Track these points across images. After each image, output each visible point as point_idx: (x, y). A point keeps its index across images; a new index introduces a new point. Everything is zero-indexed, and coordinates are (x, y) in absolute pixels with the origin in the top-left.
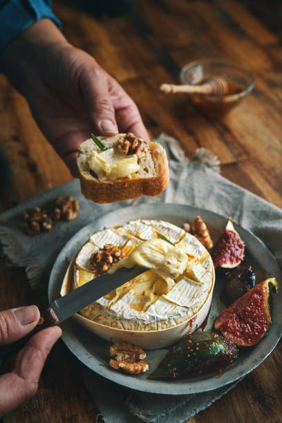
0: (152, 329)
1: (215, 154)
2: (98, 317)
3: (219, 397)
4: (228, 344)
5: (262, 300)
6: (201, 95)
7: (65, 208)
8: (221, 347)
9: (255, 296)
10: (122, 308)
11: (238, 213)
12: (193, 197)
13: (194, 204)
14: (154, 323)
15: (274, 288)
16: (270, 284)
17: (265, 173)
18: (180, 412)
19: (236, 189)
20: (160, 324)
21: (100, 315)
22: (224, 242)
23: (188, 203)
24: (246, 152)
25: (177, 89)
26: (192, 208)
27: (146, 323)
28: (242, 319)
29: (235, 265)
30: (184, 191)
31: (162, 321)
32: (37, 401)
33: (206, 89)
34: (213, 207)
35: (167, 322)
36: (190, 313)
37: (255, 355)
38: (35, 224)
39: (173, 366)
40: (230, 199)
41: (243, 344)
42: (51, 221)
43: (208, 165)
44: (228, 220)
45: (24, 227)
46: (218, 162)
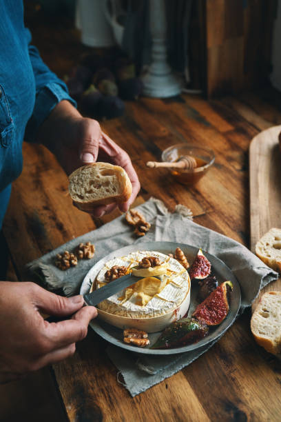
0: (150, 316)
1: (189, 208)
4: (201, 324)
5: (222, 295)
6: (177, 169)
7: (86, 251)
8: (196, 325)
9: (218, 293)
11: (206, 245)
12: (175, 237)
13: (175, 241)
14: (151, 313)
15: (230, 288)
16: (227, 285)
17: (226, 220)
18: (172, 368)
19: (204, 229)
20: (155, 314)
22: (197, 263)
23: (172, 241)
24: (212, 207)
25: (158, 164)
26: (175, 244)
27: (146, 313)
28: (210, 308)
29: (205, 277)
30: (168, 234)
31: (157, 311)
33: (181, 164)
34: (189, 242)
35: (160, 312)
36: (175, 306)
37: (219, 330)
38: (66, 261)
39: (166, 339)
40: (201, 237)
41: (212, 324)
42: (77, 259)
43: (184, 216)
44: (199, 249)
45: (59, 264)
46: (191, 213)
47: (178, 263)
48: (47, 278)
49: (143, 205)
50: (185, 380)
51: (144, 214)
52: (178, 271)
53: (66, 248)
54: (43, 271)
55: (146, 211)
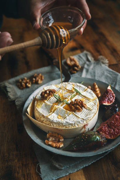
0: (66, 127)
1: (107, 58)
2: (43, 121)
3: (95, 161)
4: (102, 137)
5: (119, 118)
7: (37, 78)
8: (98, 137)
9: (117, 116)
10: (53, 117)
11: (114, 83)
12: (95, 76)
13: (94, 79)
14: (67, 125)
18: (76, 166)
19: (115, 73)
20: (70, 126)
21: (44, 120)
22: (106, 94)
23: (93, 78)
26: (94, 80)
27: (63, 125)
28: (109, 127)
29: (110, 104)
30: (91, 73)
31: (71, 124)
32: (12, 156)
34: (103, 80)
35: (73, 125)
36: (85, 122)
37: (114, 143)
39: (75, 145)
40: (111, 77)
41: (109, 138)
42: (31, 83)
43: (103, 63)
44: (109, 85)
45: (19, 85)
46: (107, 62)
47: (92, 92)
48: (9, 93)
49: (79, 55)
50: (83, 177)
51: (78, 60)
52: (92, 98)
53: (26, 76)
54: (7, 88)
55: (80, 58)
